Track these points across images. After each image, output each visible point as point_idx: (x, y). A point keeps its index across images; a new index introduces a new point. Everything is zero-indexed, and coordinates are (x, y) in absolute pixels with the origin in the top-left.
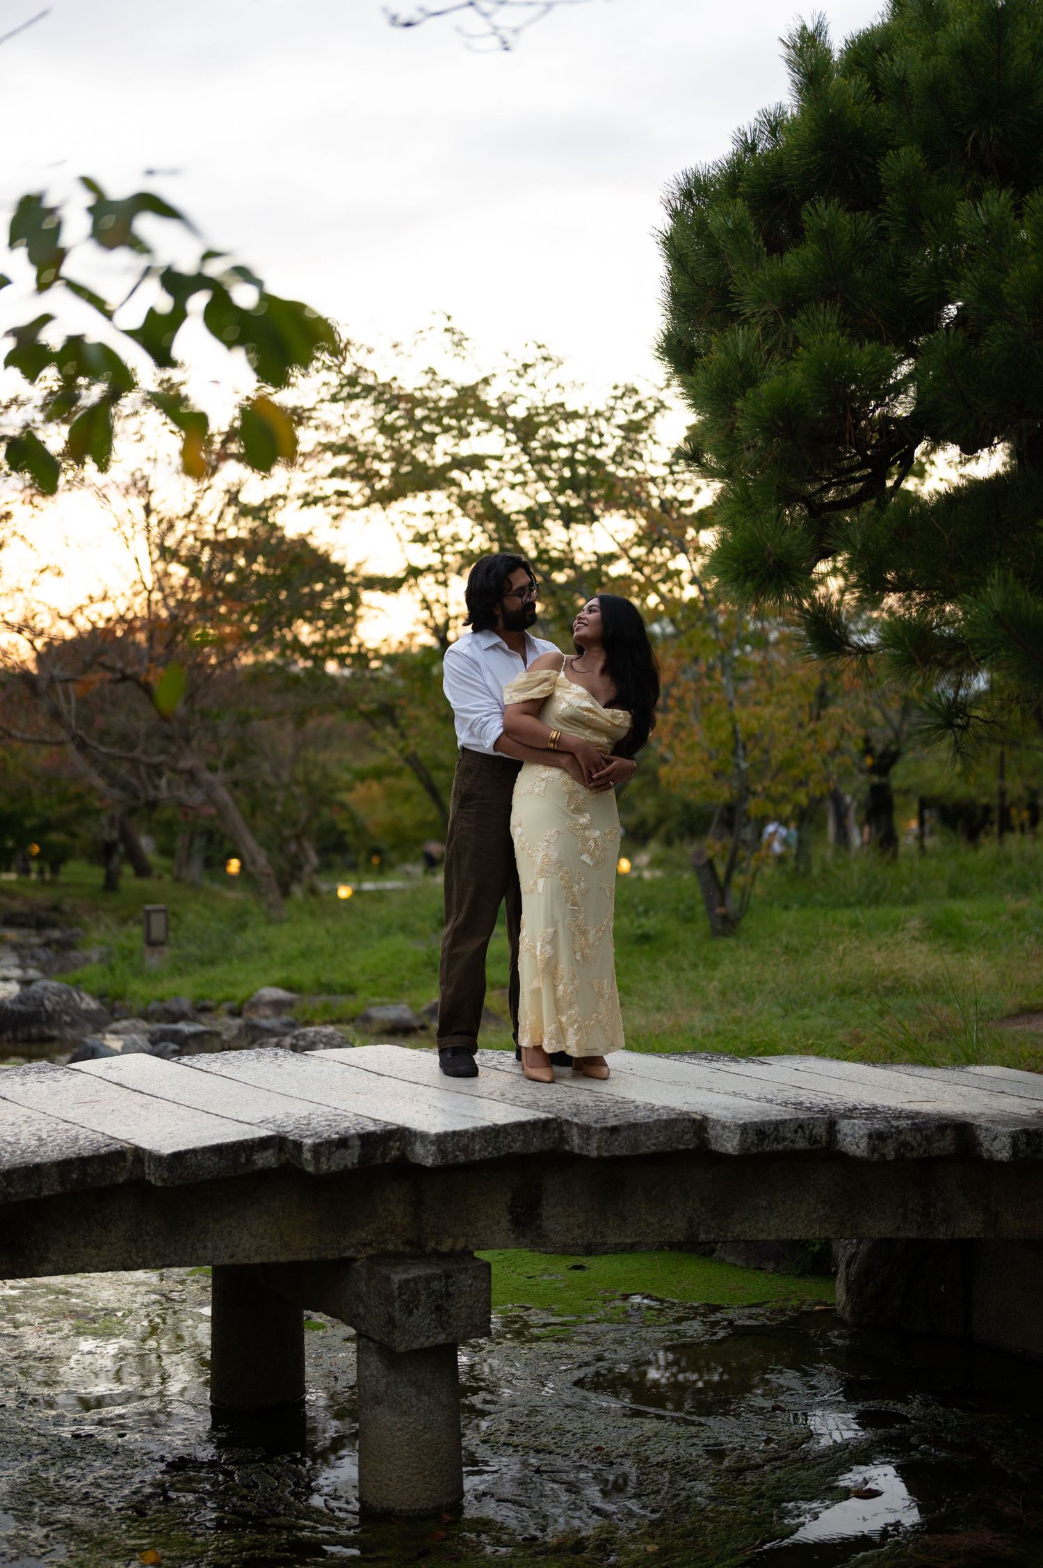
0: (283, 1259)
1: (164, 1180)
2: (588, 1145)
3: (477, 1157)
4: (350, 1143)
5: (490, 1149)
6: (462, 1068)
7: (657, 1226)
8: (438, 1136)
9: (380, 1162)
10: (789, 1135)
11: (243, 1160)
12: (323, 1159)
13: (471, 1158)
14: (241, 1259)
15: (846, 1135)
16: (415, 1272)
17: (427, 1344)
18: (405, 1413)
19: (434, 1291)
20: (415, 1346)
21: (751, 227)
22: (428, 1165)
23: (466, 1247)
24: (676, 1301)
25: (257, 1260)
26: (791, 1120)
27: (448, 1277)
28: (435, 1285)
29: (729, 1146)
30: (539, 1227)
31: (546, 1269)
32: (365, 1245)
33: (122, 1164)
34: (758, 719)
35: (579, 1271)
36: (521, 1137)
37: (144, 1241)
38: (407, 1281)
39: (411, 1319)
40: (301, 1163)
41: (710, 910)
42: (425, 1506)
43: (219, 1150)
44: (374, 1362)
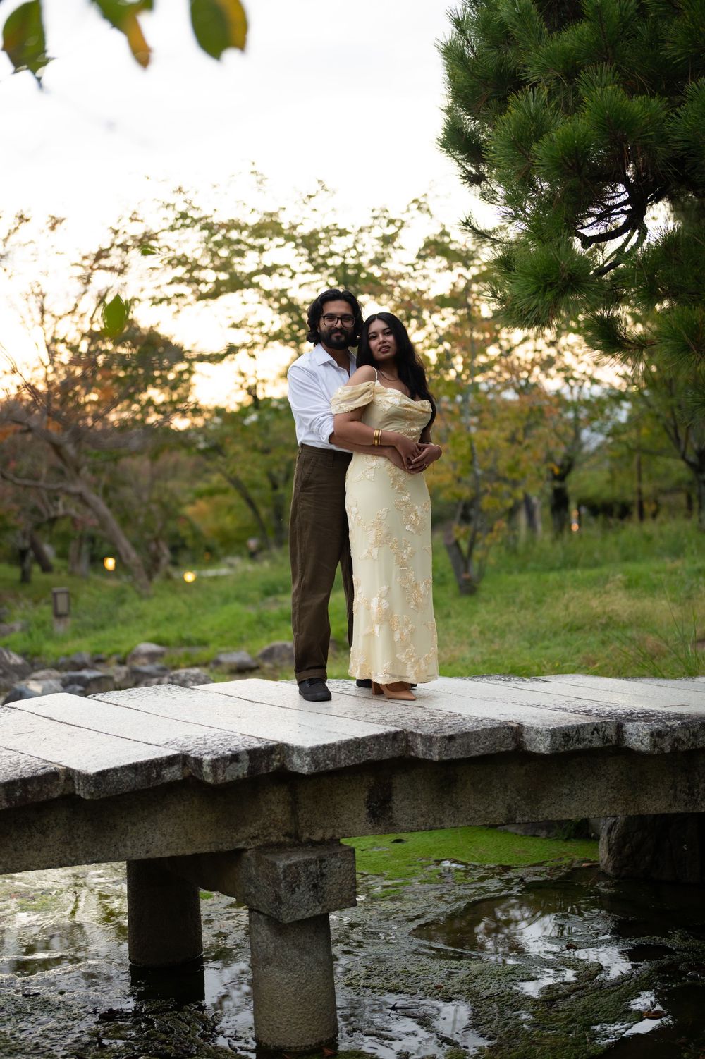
0: (188, 852)
1: (91, 794)
2: (431, 751)
3: (343, 764)
4: (241, 758)
5: (353, 758)
6: (319, 694)
7: (483, 812)
8: (312, 749)
9: (265, 772)
10: (587, 736)
11: (154, 775)
12: (220, 772)
13: (339, 766)
14: (155, 854)
15: (631, 734)
16: (297, 858)
17: (307, 916)
18: (291, 971)
19: (311, 873)
20: (298, 918)
21: (534, 11)
22: (304, 773)
23: (334, 836)
24: (477, 864)
25: (168, 854)
26: (588, 724)
27: (322, 861)
28: (312, 868)
29: (541, 747)
30: (391, 818)
31: (374, 843)
32: (253, 838)
33: (56, 782)
34: (487, 439)
35: (399, 844)
36: (377, 747)
37: (76, 843)
38: (290, 866)
39: (294, 896)
40: (201, 776)
41: (458, 575)
42: (309, 1043)
43: (134, 768)
44: (264, 932)
